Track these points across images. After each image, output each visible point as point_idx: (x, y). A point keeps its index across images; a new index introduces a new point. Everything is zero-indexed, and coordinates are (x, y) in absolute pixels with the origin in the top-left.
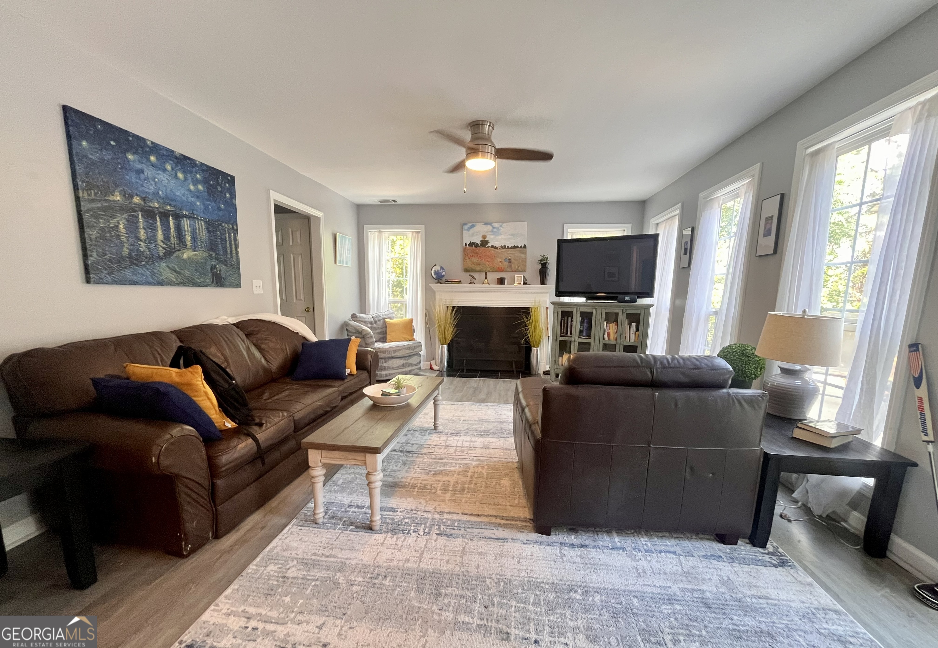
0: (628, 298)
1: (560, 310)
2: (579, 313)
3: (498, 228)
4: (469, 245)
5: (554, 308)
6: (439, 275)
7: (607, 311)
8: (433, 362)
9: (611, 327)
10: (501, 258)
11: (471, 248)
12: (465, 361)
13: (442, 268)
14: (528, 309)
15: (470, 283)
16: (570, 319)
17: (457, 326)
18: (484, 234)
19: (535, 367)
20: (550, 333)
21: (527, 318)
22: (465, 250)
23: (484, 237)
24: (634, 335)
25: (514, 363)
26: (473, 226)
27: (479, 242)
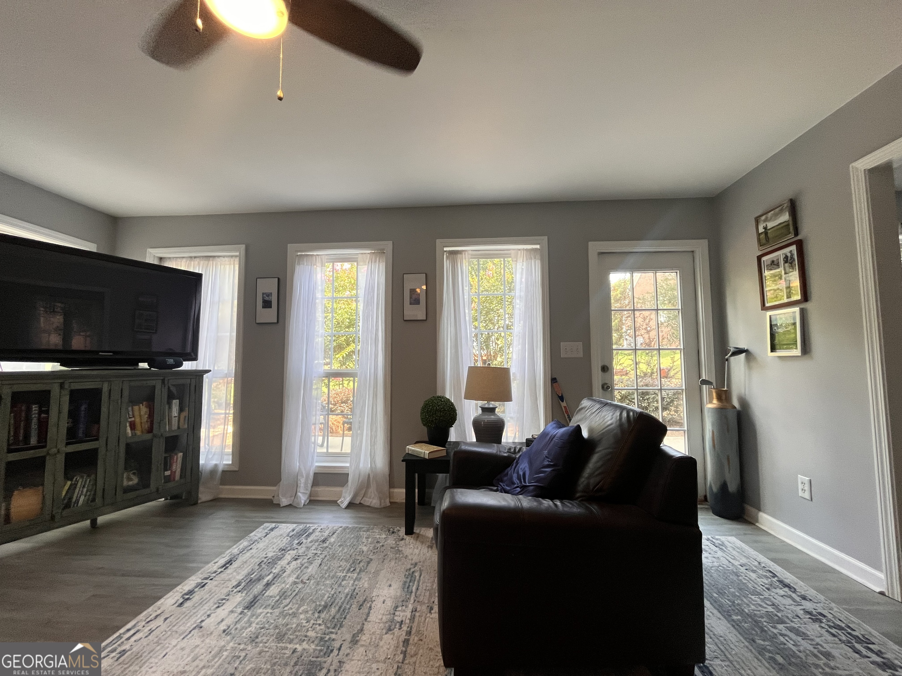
0: (170, 361)
1: (8, 391)
2: (67, 393)
16: (35, 408)
24: (177, 419)
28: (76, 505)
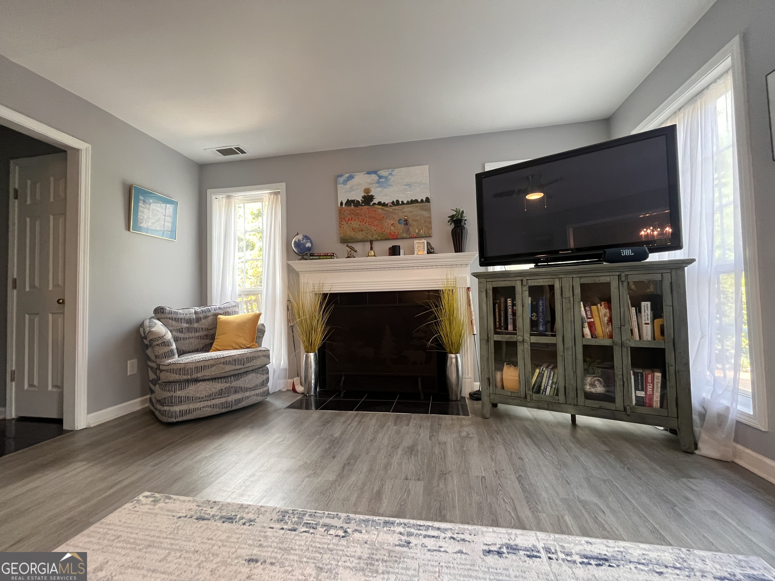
0: (627, 252)
1: (490, 287)
2: (526, 288)
3: (386, 178)
4: (346, 204)
5: (479, 283)
6: (302, 247)
7: (584, 281)
8: (297, 380)
9: (595, 313)
10: (394, 219)
11: (349, 208)
12: (343, 378)
13: (306, 237)
14: (437, 291)
15: (348, 257)
16: (509, 301)
17: (328, 323)
18: (367, 187)
19: (454, 388)
20: (476, 330)
21: (437, 306)
22: (340, 211)
23: (367, 191)
24: (649, 326)
25: (420, 380)
26: (351, 177)
27: (360, 199)
28: (544, 393)
